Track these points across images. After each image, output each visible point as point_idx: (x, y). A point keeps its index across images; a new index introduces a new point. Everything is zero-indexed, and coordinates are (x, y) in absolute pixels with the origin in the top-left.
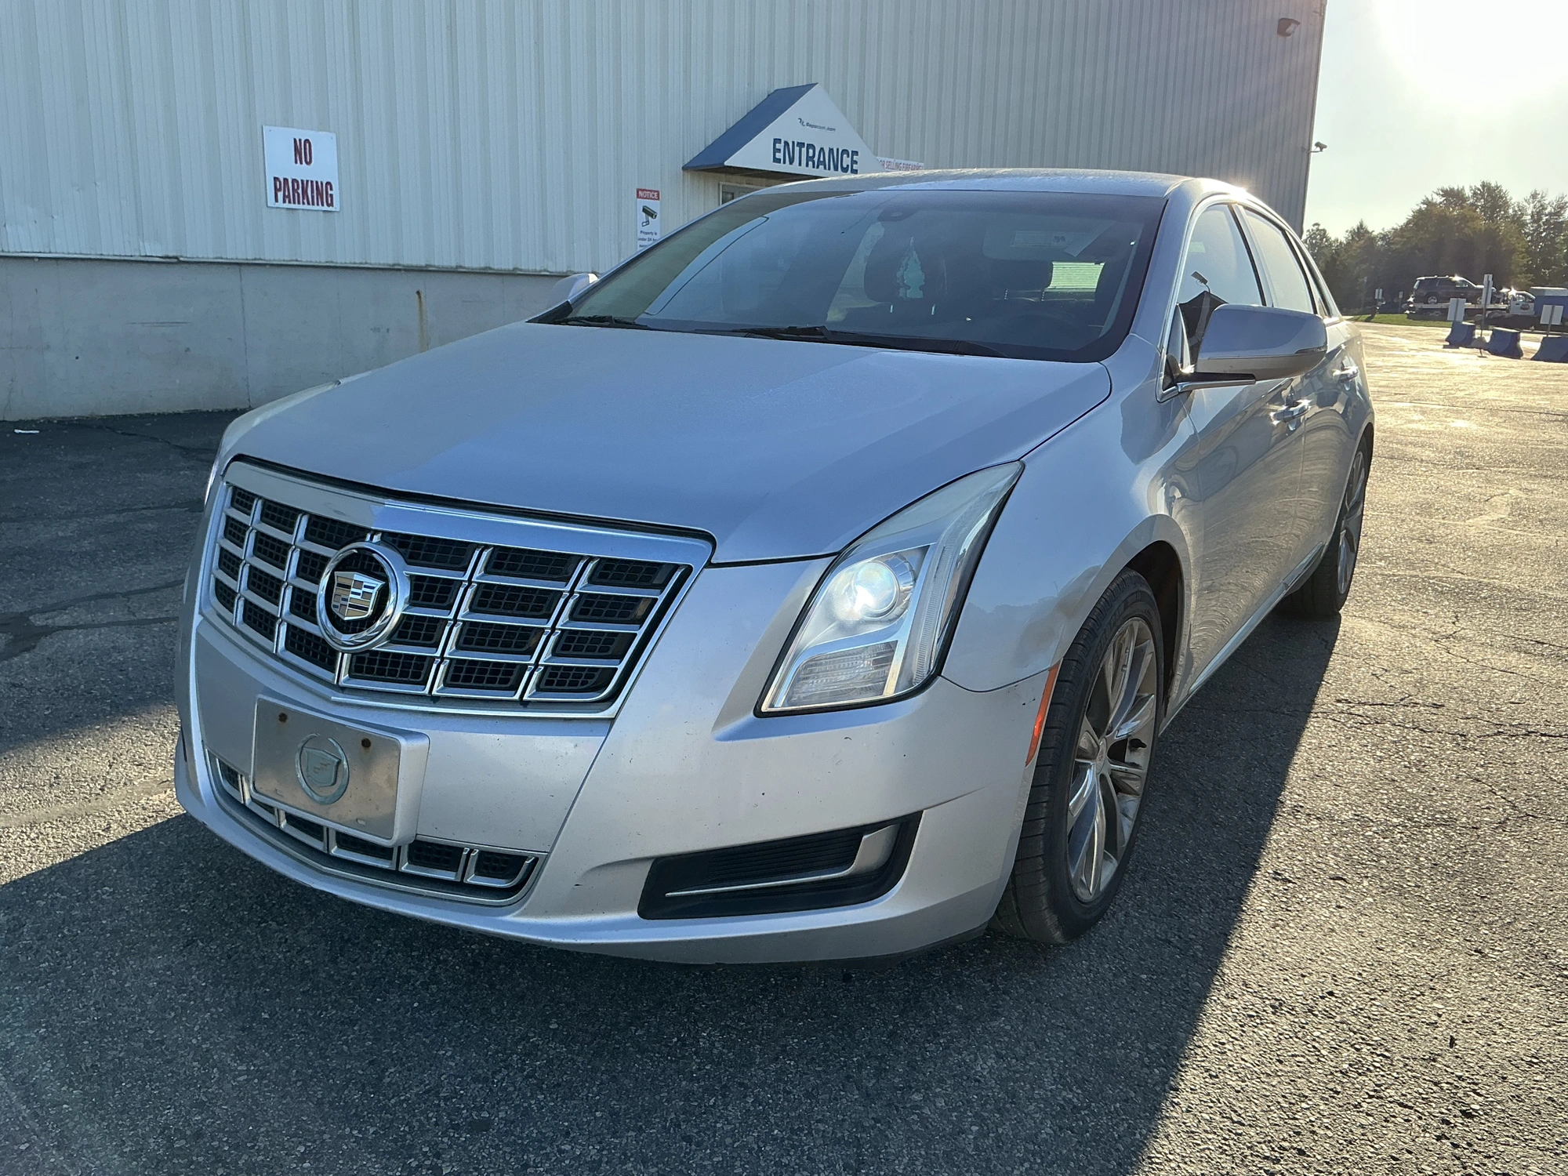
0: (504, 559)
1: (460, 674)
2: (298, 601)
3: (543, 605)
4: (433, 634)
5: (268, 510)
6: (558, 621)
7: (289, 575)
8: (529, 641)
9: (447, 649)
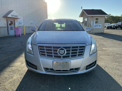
0: (73, 47)
1: (72, 56)
2: (54, 53)
3: (77, 50)
4: (69, 53)
5: (46, 47)
6: (78, 51)
7: (53, 52)
8: (76, 53)
9: (71, 54)
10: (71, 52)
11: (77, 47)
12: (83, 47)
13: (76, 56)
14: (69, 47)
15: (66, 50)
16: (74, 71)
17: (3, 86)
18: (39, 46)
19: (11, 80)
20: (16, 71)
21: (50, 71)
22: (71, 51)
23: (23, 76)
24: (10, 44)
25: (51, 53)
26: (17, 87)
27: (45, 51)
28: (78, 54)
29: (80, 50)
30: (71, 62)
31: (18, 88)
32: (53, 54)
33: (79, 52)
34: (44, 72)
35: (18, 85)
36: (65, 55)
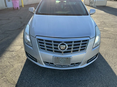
0: (75, 42)
1: (74, 51)
2: (55, 48)
3: (79, 45)
4: (71, 49)
5: (46, 41)
6: (81, 45)
7: (53, 46)
8: (78, 48)
9: (72, 50)
10: (73, 47)
11: (80, 41)
12: (87, 40)
13: (77, 51)
14: (71, 42)
15: (68, 45)
16: (74, 66)
17: (4, 77)
18: (38, 39)
19: (12, 69)
20: (16, 57)
21: (50, 65)
22: (73, 45)
23: (23, 64)
24: (9, 20)
25: (52, 48)
26: (18, 78)
27: (45, 45)
28: (80, 48)
29: (82, 44)
30: (72, 58)
31: (19, 80)
32: (53, 49)
33: (82, 47)
34: (44, 66)
35: (19, 76)
36: (66, 51)
